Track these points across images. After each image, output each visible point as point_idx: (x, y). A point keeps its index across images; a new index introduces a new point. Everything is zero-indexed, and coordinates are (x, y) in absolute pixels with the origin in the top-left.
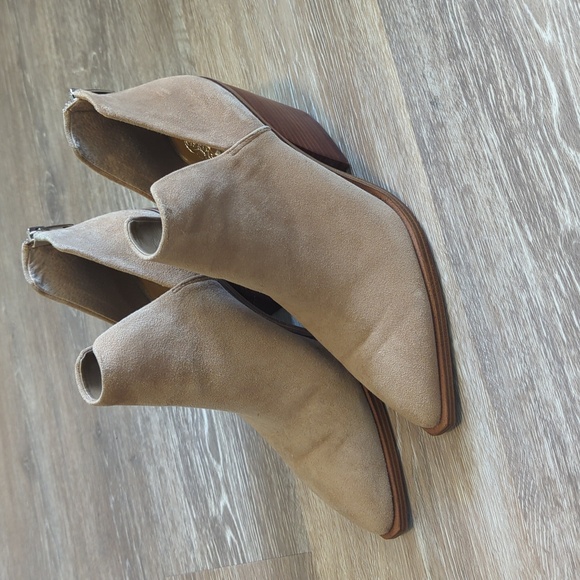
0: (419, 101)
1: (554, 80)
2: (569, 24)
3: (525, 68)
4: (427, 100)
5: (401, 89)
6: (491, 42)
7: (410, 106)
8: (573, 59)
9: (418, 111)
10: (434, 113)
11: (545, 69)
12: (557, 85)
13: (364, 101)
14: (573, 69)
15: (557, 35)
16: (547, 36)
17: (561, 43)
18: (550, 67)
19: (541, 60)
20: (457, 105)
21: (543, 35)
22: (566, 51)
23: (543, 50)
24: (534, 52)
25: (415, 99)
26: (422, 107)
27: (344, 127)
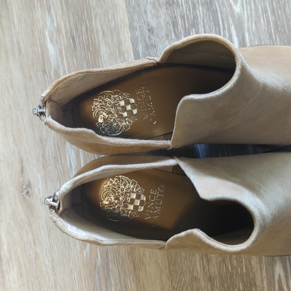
0: (140, 27)
1: (238, 36)
2: (253, 5)
3: (219, 25)
4: (145, 28)
5: (126, 16)
6: (198, 3)
7: (132, 28)
8: (252, 27)
9: (138, 33)
10: (149, 37)
11: (233, 28)
12: (239, 40)
13: (96, 16)
14: (251, 33)
15: (244, 10)
16: (237, 9)
17: (246, 16)
18: (236, 29)
19: (231, 22)
20: (167, 36)
21: (234, 7)
22: (248, 21)
23: (233, 16)
24: (227, 16)
25: (137, 25)
26: (141, 31)
27: (77, 30)
